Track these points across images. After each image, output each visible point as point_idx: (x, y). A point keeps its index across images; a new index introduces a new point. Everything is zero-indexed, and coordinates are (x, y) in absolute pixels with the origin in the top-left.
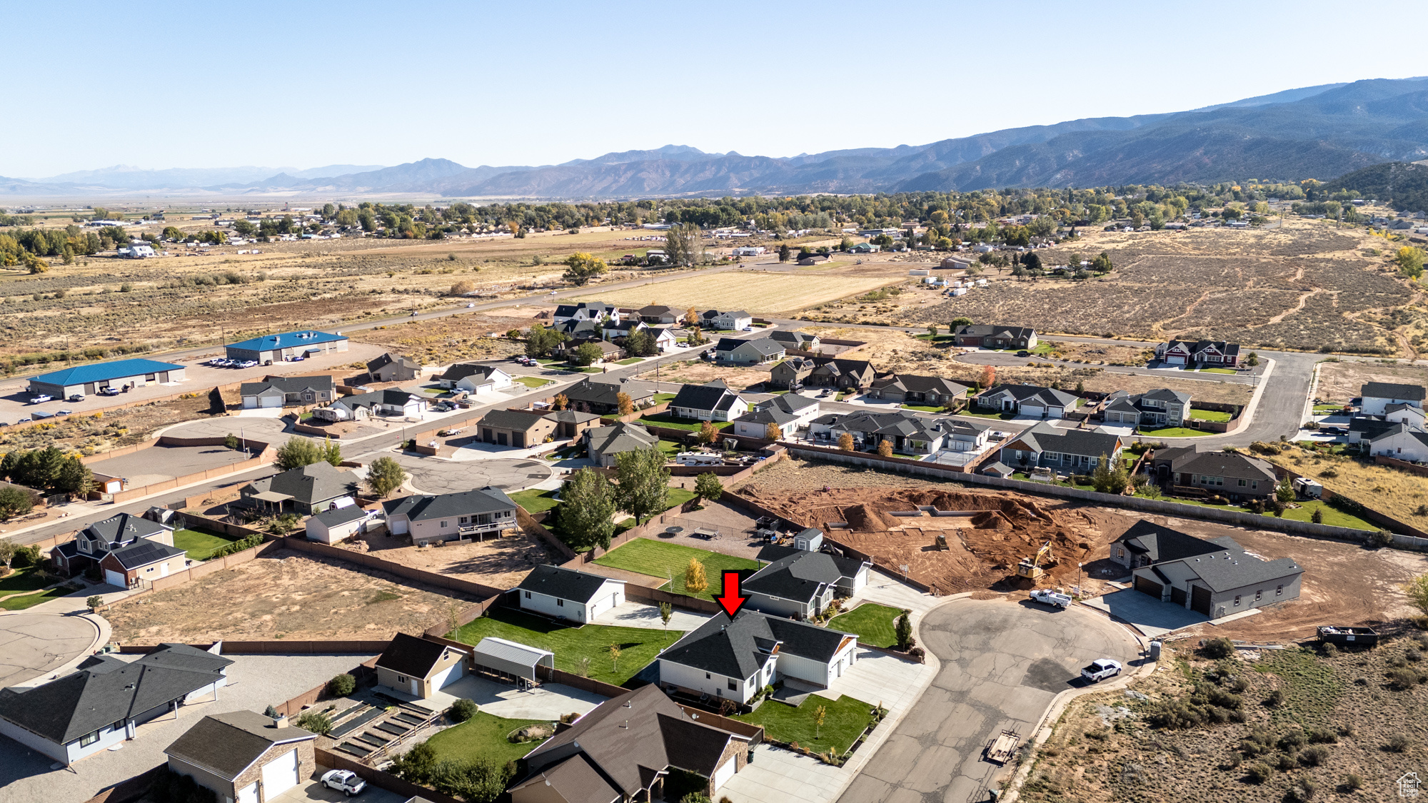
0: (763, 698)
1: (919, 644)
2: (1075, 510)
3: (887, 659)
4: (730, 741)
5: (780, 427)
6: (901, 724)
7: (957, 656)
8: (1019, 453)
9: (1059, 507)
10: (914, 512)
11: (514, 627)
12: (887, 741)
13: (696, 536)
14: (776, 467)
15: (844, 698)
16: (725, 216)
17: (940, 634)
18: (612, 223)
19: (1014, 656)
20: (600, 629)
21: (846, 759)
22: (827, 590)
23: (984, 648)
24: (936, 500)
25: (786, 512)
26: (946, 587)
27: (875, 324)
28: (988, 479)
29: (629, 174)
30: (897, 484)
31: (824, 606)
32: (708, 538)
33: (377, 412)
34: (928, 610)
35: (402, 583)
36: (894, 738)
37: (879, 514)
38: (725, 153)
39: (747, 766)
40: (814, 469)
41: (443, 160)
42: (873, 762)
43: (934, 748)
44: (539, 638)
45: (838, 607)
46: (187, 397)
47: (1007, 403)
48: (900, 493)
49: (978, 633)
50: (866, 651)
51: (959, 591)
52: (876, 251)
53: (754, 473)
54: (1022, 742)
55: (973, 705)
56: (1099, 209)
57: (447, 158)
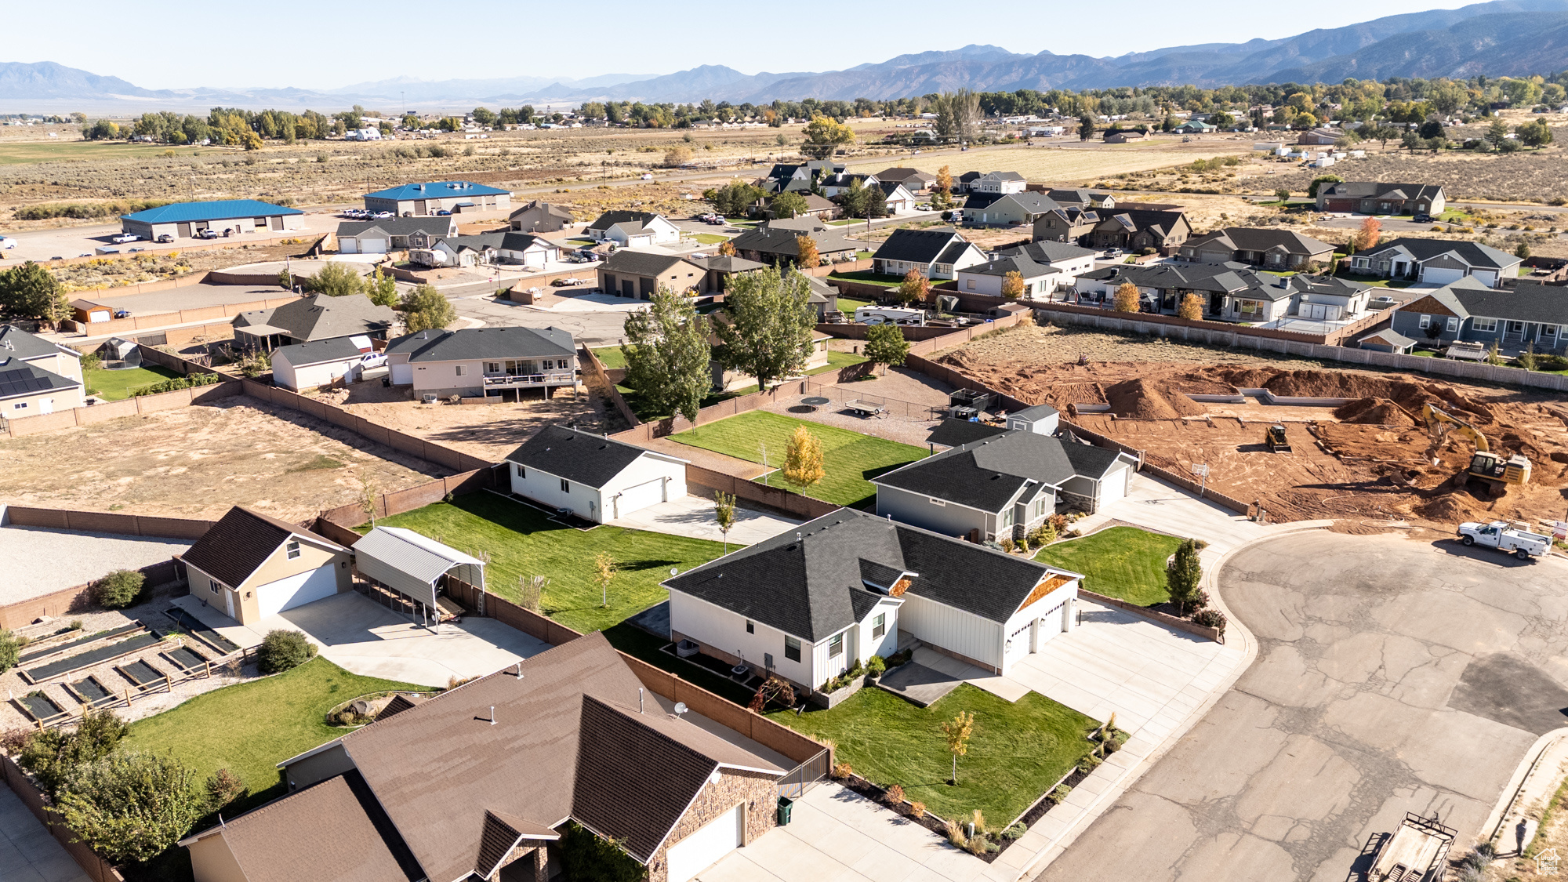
0: (857, 684)
1: (1215, 604)
2: (1535, 405)
3: (1144, 627)
4: (715, 776)
5: (1027, 282)
6: (1154, 768)
7: (1297, 633)
8: (1425, 319)
9: (1503, 399)
10: (1230, 396)
11: (483, 521)
12: (1115, 807)
13: (849, 412)
14: (1011, 333)
15: (1034, 698)
16: (1021, 102)
17: (1261, 589)
18: (885, 114)
19: (1428, 644)
20: (622, 533)
21: (1007, 841)
22: (1040, 495)
23: (1358, 622)
24: (1271, 380)
25: (1008, 389)
26: (1281, 509)
27: (1199, 192)
28: (1368, 356)
29: (922, 78)
30: (1207, 359)
31: (1032, 523)
32: (866, 415)
33: (492, 260)
34: (1240, 545)
35: (361, 448)
36: (1132, 801)
37: (1166, 394)
38: (1036, 53)
39: (775, 832)
40: (1071, 337)
41: (721, 67)
42: (1071, 857)
43: (1227, 839)
44: (510, 542)
45: (1060, 528)
46: (290, 243)
47: (1400, 265)
48: (1209, 370)
49: (1344, 593)
50: (1101, 608)
51: (1308, 516)
52: (1211, 130)
53: (974, 339)
54: (1462, 848)
55: (1331, 743)
56: (1525, 86)
57: (725, 65)
